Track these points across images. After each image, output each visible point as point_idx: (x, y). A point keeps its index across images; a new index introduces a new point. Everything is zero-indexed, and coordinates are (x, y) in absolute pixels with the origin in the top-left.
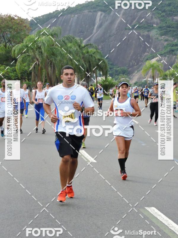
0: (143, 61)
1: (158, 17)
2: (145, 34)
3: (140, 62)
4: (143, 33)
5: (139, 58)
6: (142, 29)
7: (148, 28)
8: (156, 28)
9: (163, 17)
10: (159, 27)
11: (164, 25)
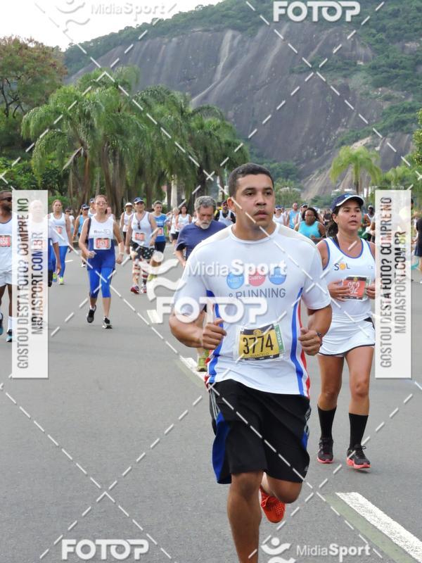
1: (368, 43)
2: (339, 84)
3: (326, 149)
5: (323, 139)
6: (331, 72)
7: (344, 69)
8: (363, 70)
9: (381, 42)
10: (370, 67)
11: (383, 62)
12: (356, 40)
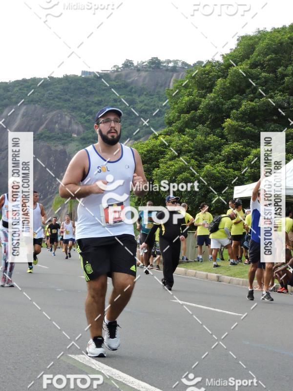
0: (54, 192)
1: (80, 122)
2: (59, 150)
3: (49, 194)
4: (55, 146)
5: (48, 187)
6: (54, 141)
7: (63, 139)
8: (76, 140)
9: (89, 122)
10: (81, 139)
11: (90, 136)
12: (72, 120)
